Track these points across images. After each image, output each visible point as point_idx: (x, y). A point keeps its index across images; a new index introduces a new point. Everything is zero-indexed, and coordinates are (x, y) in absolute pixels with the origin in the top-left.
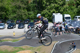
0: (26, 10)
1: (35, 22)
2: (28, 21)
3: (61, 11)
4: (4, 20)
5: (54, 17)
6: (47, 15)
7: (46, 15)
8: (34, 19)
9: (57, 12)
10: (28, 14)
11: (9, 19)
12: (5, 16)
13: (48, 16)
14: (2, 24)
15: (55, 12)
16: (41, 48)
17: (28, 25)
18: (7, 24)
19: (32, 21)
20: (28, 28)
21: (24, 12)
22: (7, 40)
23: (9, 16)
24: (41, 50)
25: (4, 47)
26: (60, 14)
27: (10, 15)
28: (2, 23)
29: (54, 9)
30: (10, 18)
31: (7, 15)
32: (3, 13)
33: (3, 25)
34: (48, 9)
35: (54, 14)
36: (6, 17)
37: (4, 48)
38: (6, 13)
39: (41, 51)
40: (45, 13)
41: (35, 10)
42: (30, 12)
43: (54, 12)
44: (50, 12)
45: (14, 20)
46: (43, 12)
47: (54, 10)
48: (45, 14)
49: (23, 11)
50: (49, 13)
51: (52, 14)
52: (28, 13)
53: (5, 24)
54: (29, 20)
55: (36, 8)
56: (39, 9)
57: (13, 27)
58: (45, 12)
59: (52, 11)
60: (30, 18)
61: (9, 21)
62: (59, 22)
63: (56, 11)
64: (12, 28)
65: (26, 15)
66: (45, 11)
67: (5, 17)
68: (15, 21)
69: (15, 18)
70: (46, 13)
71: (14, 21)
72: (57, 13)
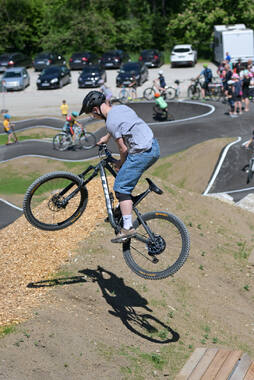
0: (109, 15)
1: (144, 59)
2: (117, 56)
3: (246, 15)
4: (23, 56)
5: (218, 41)
6: (194, 34)
7: (188, 34)
8: (143, 47)
9: (233, 18)
10: (118, 27)
11: (41, 50)
12: (28, 36)
13: (195, 38)
14: (17, 70)
15: (226, 19)
16: (170, 165)
17: (120, 75)
18: (37, 71)
19: (133, 59)
20: (119, 83)
21: (101, 20)
22: (37, 136)
23: (45, 38)
24: (171, 172)
25: (26, 162)
26: (243, 26)
27: (46, 33)
28: (15, 65)
29: (221, 7)
30: (45, 46)
31: (35, 34)
32: (18, 27)
33: (19, 75)
34: (195, 10)
35: (218, 28)
36: (31, 42)
37: (27, 167)
38: (31, 26)
39: (170, 177)
40: (183, 24)
41: (145, 11)
42: (124, 22)
43: (219, 21)
44: (203, 19)
45: (64, 53)
46: (176, 21)
47: (221, 12)
48: (185, 28)
49: (96, 16)
50: (199, 24)
51: (212, 29)
52: (118, 24)
53: (28, 70)
54: (120, 52)
55: (148, 6)
56: (160, 10)
57: (58, 83)
58: (186, 22)
59: (210, 17)
60: (126, 45)
61: (42, 58)
62: (239, 60)
63: (229, 15)
64: (56, 86)
65: (108, 32)
66: (186, 17)
67: (25, 42)
68: (68, 57)
69: (68, 45)
70: (190, 24)
71: (63, 59)
72: (231, 23)
